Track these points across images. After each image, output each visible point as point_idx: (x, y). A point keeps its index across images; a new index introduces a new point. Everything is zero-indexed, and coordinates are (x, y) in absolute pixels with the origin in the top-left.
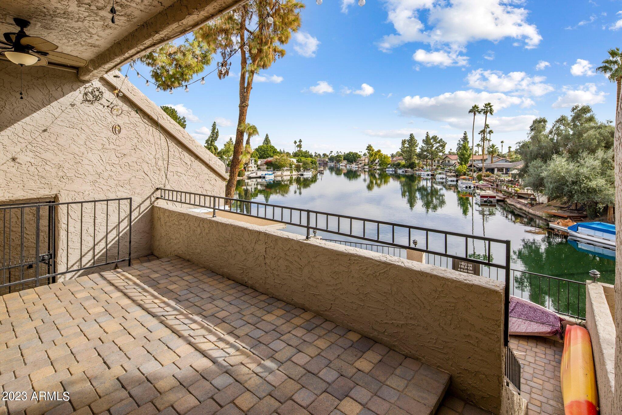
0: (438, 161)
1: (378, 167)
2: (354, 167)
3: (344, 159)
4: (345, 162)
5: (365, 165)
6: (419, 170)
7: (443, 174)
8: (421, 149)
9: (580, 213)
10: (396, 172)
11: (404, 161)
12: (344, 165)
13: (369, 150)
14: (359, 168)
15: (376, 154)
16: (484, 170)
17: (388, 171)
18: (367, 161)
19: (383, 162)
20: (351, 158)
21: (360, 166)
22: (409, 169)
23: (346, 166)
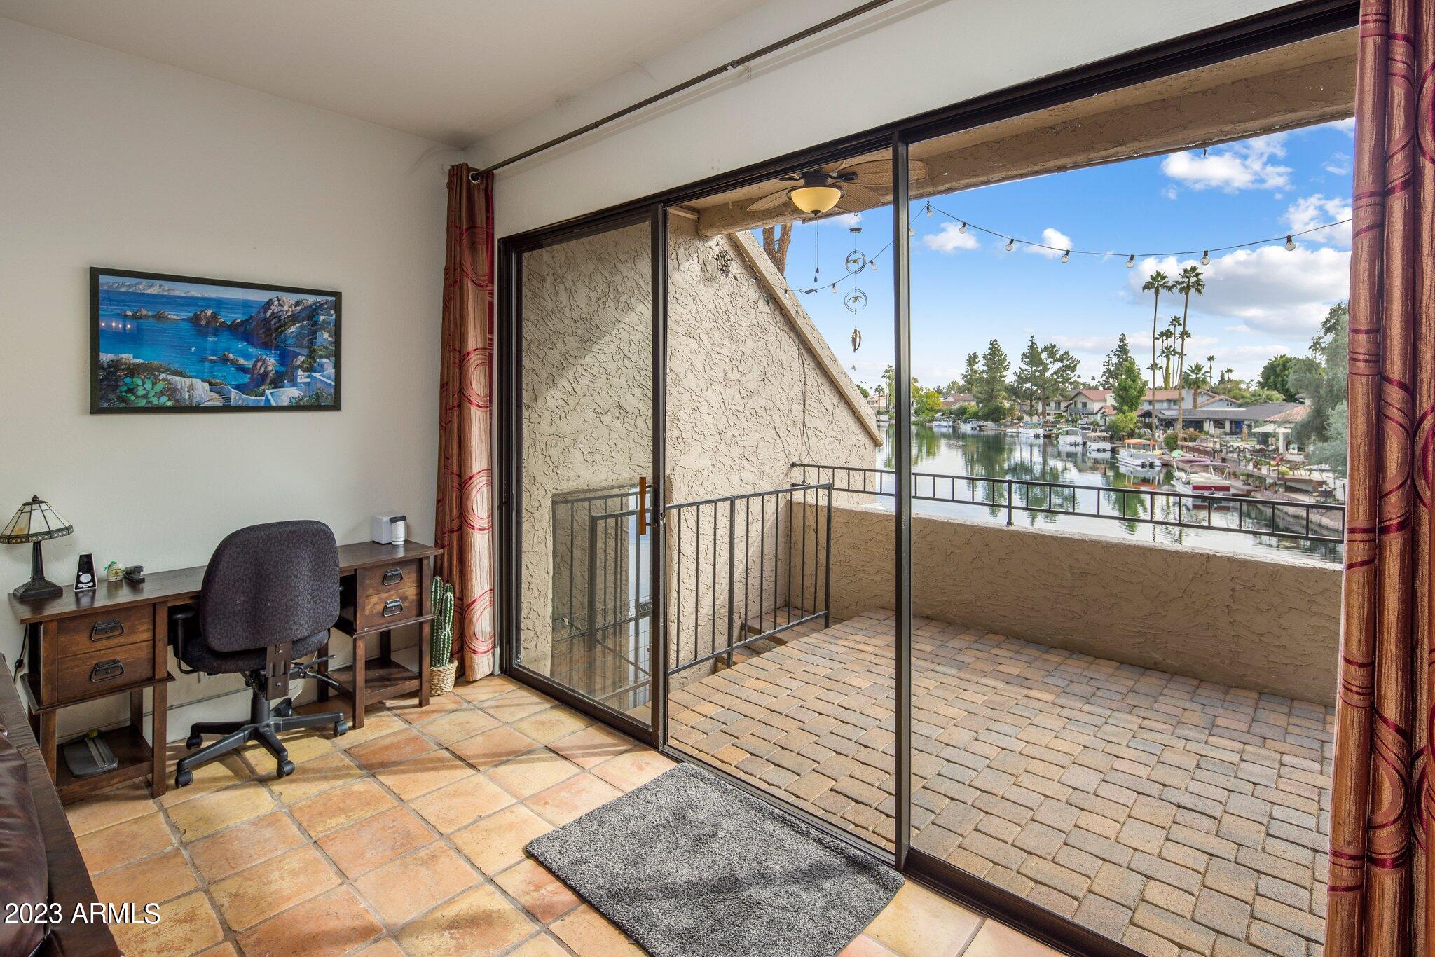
0: (1058, 404)
1: (913, 419)
5: (883, 413)
6: (1012, 424)
7: (1075, 433)
8: (1019, 376)
10: (955, 429)
11: (974, 403)
13: (890, 378)
16: (1179, 426)
17: (936, 426)
18: (884, 403)
19: (925, 405)
22: (989, 424)
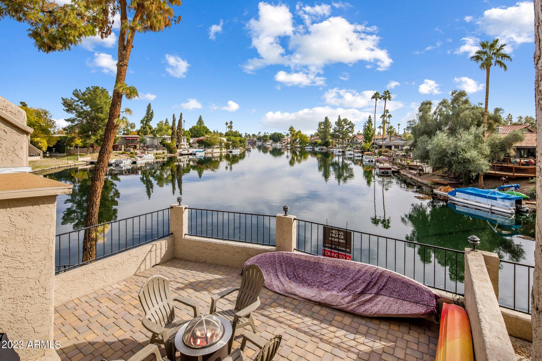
0: (348, 140)
1: (299, 146)
2: (278, 145)
3: (270, 139)
4: (271, 141)
5: (287, 144)
6: (332, 148)
7: (351, 150)
8: (334, 130)
9: (458, 181)
10: (313, 150)
11: (320, 140)
12: (270, 143)
13: (291, 131)
14: (282, 146)
15: (297, 134)
16: (384, 147)
17: (307, 148)
18: (289, 140)
19: (303, 141)
20: (276, 138)
21: (283, 144)
22: (325, 147)
23: (272, 145)
